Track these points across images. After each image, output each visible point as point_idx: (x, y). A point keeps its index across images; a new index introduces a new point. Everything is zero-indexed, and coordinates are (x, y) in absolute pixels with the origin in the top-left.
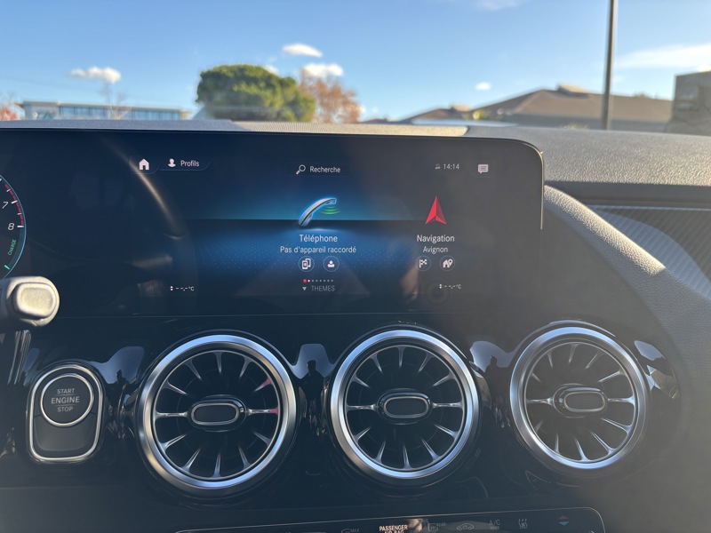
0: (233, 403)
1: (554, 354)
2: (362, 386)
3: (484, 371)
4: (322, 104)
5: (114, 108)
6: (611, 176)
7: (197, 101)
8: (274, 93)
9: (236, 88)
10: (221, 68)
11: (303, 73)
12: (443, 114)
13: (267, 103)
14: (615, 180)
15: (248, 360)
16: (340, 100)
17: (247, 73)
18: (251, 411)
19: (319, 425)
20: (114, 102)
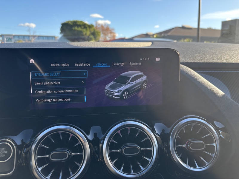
0: (66, 151)
1: (186, 128)
2: (115, 143)
3: (160, 135)
4: (103, 33)
5: (32, 36)
6: (204, 60)
7: (61, 33)
8: (87, 30)
9: (73, 29)
10: (68, 21)
11: (96, 23)
12: (144, 36)
13: (84, 33)
14: (205, 61)
15: (71, 135)
16: (109, 32)
17: (77, 23)
18: (73, 153)
19: (99, 157)
20: (32, 34)
